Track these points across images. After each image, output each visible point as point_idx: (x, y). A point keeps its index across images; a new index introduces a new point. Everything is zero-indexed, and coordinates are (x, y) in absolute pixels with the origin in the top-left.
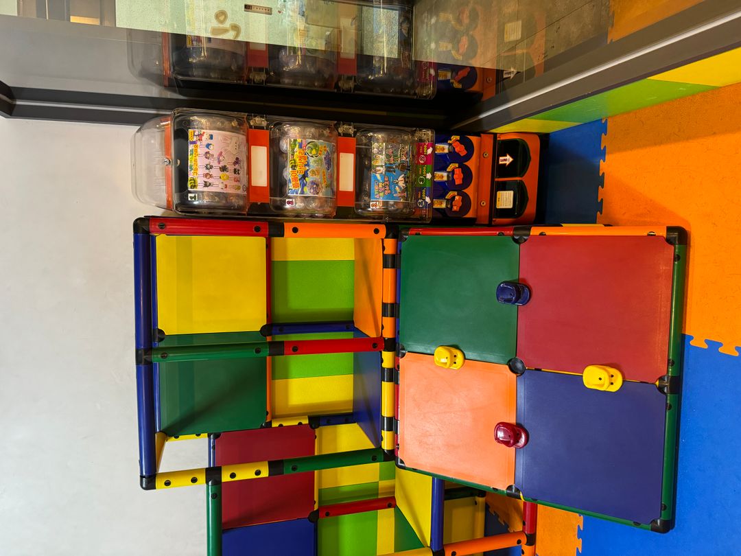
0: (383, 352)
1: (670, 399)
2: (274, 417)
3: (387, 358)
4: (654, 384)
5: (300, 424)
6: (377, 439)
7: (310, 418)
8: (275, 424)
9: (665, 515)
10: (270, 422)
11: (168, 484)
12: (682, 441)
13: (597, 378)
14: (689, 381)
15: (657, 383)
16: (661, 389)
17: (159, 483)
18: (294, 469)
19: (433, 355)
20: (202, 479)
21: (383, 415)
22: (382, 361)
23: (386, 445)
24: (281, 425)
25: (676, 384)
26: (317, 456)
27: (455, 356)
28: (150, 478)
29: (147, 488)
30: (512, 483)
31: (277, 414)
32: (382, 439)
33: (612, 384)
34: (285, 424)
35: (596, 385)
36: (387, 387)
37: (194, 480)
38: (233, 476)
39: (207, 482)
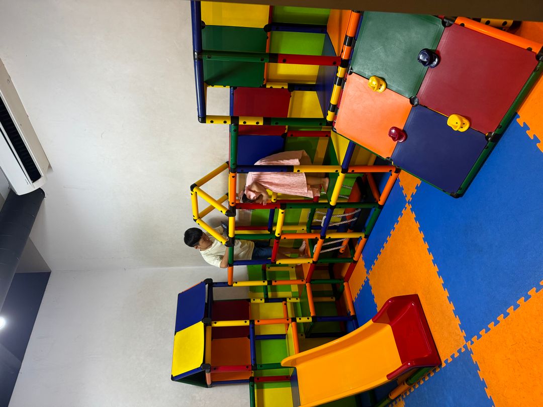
0: (339, 67)
1: (490, 144)
2: (269, 81)
3: (341, 71)
4: (485, 135)
5: (283, 88)
6: (325, 114)
7: (289, 85)
8: (268, 86)
9: (459, 192)
10: (265, 85)
11: (212, 122)
12: (486, 164)
13: (455, 122)
14: (505, 139)
15: (487, 134)
16: (487, 138)
17: (208, 121)
18: (277, 123)
19: (369, 79)
20: (229, 122)
21: (331, 102)
22: (337, 72)
23: (329, 118)
24: (271, 87)
25: (497, 138)
26: (289, 118)
27: (381, 85)
28: (203, 118)
29: (201, 122)
30: (390, 156)
31: (270, 78)
32: (327, 115)
33: (462, 127)
34: (274, 87)
35: (453, 125)
36: (336, 88)
37: (225, 122)
38: (245, 123)
39: (232, 123)
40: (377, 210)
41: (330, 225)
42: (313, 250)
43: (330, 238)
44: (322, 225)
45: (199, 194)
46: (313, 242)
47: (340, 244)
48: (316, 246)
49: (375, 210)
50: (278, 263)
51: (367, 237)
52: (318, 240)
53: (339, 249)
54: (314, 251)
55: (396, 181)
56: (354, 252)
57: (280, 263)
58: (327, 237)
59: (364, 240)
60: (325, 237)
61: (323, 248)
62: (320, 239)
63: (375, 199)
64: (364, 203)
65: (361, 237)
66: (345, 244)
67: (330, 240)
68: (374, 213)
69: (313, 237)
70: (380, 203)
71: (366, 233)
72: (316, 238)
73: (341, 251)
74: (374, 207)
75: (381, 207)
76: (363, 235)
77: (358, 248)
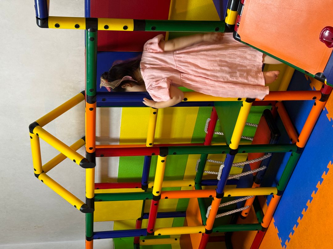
6: (223, 15)
11: (57, 26)
17: (51, 24)
18: (153, 29)
20: (83, 27)
23: (229, 20)
28: (44, 20)
29: (42, 27)
30: (321, 71)
32: (227, 15)
37: (77, 26)
38: (106, 27)
39: (87, 29)
40: (295, 154)
41: (230, 178)
42: (206, 214)
43: (229, 195)
44: (219, 178)
45: (42, 136)
46: (205, 203)
47: (243, 204)
48: (210, 208)
49: (292, 155)
50: (156, 233)
51: (280, 193)
52: (213, 199)
53: (241, 212)
54: (207, 216)
55: (322, 112)
56: (262, 216)
57: (160, 234)
58: (226, 195)
59: (276, 197)
60: (223, 194)
61: (220, 211)
62: (215, 198)
63: (292, 140)
64: (276, 145)
65: (272, 194)
66: (249, 204)
67: (230, 198)
68: (289, 159)
69: (205, 195)
70: (300, 145)
71: (279, 188)
72: (211, 196)
73: (244, 215)
74: (291, 151)
75: (300, 151)
76: (275, 192)
77: (268, 210)
